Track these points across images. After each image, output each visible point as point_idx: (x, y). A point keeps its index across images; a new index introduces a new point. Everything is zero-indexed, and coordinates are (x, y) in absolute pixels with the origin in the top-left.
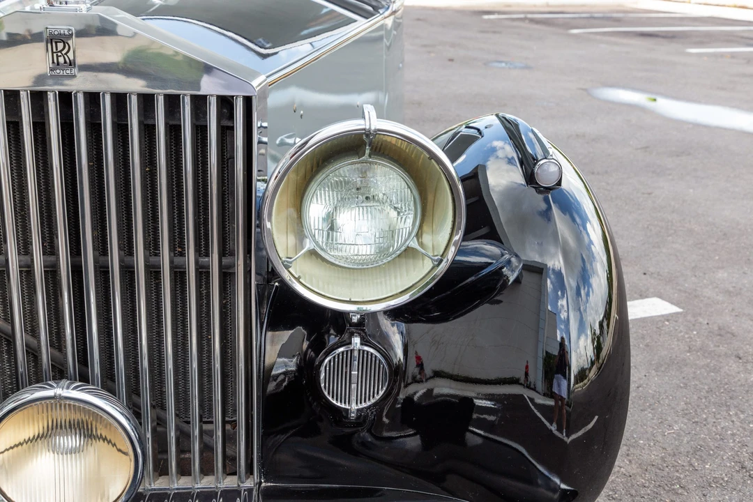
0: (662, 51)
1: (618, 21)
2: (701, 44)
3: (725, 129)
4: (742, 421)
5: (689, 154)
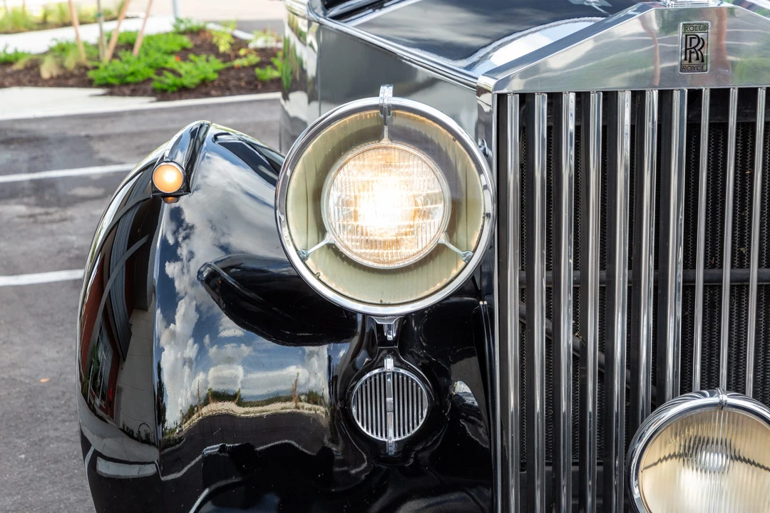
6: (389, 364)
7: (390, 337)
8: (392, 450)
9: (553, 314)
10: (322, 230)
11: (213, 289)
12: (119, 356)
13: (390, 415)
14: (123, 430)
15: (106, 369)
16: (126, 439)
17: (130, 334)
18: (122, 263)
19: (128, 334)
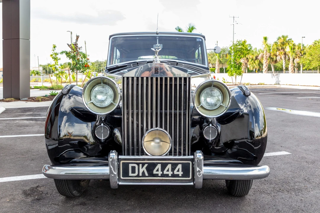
0: (289, 98)
1: (275, 91)
2: (302, 96)
3: (308, 116)
4: (306, 173)
5: (296, 122)
6: (102, 125)
7: (103, 120)
8: (103, 141)
9: (133, 117)
10: (91, 100)
11: (72, 111)
12: (52, 125)
13: (102, 134)
14: (53, 139)
15: (49, 130)
16: (54, 141)
17: (55, 120)
18: (54, 108)
19: (54, 120)
